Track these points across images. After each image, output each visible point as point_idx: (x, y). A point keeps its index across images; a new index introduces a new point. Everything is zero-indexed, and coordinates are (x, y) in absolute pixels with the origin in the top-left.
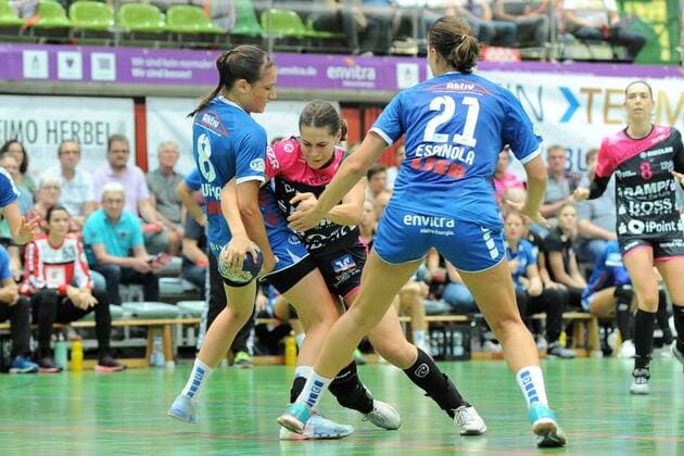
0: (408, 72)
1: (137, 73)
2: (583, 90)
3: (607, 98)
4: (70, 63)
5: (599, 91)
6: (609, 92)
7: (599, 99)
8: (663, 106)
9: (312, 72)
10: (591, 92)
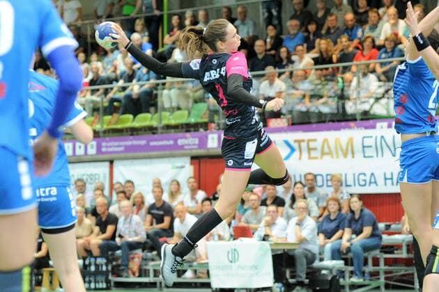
0: (213, 139)
1: (104, 150)
2: (295, 141)
3: (308, 145)
4: (80, 147)
5: (303, 141)
6: (309, 141)
7: (304, 145)
8: (338, 146)
9: (171, 142)
10: (299, 142)
